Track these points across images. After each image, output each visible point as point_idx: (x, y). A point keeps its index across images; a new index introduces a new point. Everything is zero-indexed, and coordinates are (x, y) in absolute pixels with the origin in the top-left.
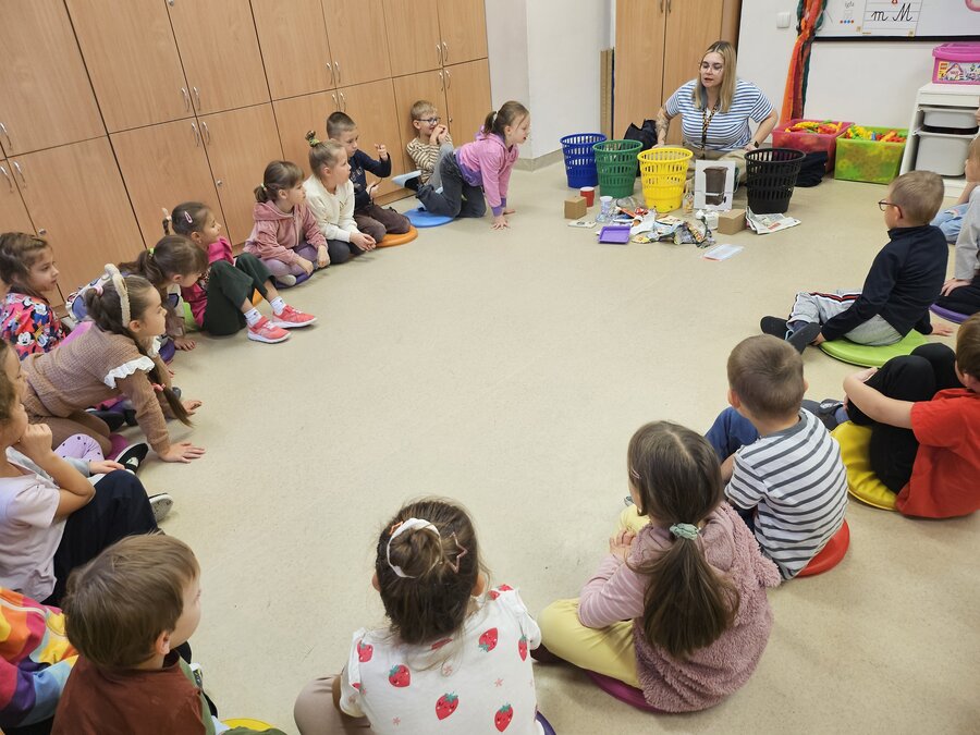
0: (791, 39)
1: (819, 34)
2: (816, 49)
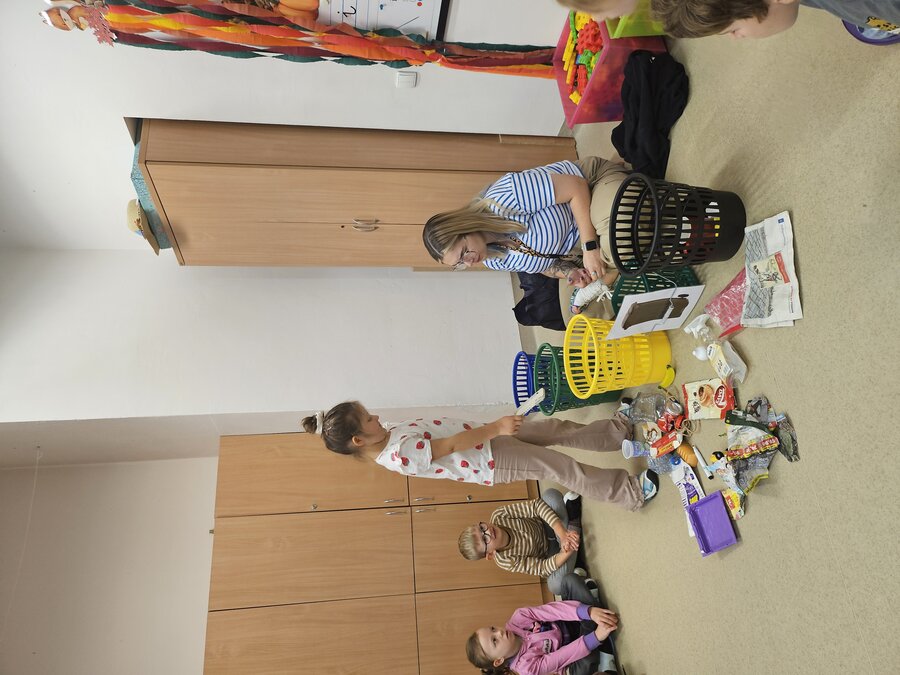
0: (434, 71)
1: (433, 33)
2: (456, 34)
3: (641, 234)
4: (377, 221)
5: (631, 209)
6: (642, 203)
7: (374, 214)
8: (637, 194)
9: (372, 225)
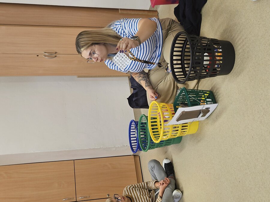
3: (185, 62)
4: (56, 53)
5: (181, 49)
6: (186, 46)
7: (54, 49)
8: (183, 42)
9: (53, 55)
